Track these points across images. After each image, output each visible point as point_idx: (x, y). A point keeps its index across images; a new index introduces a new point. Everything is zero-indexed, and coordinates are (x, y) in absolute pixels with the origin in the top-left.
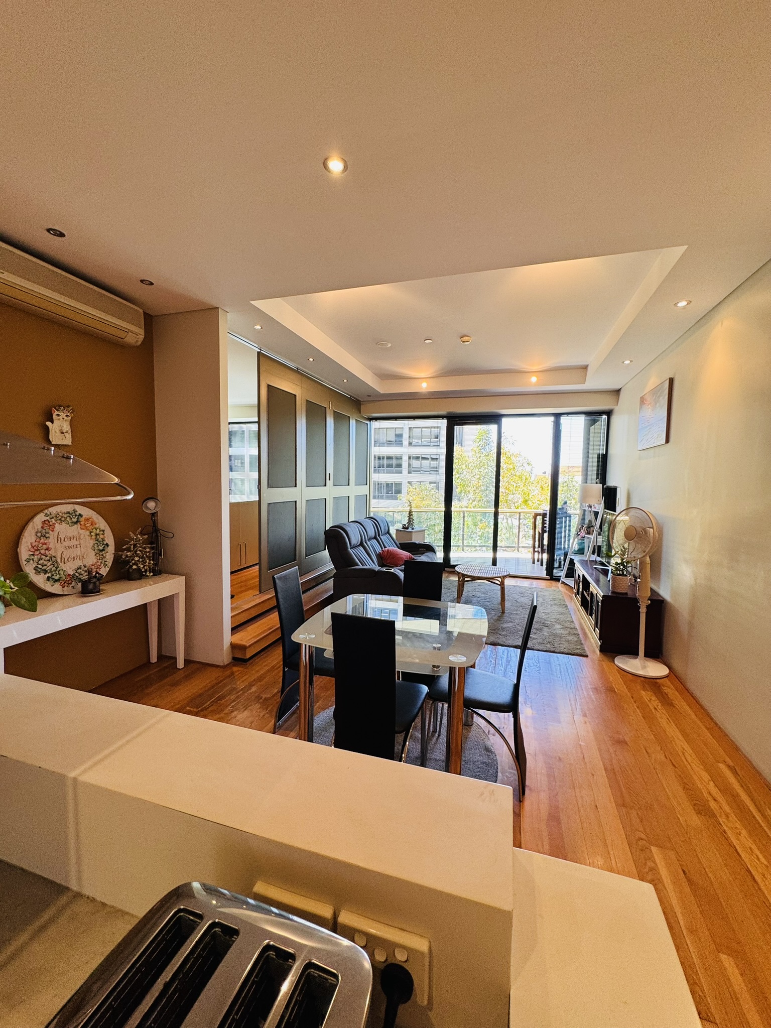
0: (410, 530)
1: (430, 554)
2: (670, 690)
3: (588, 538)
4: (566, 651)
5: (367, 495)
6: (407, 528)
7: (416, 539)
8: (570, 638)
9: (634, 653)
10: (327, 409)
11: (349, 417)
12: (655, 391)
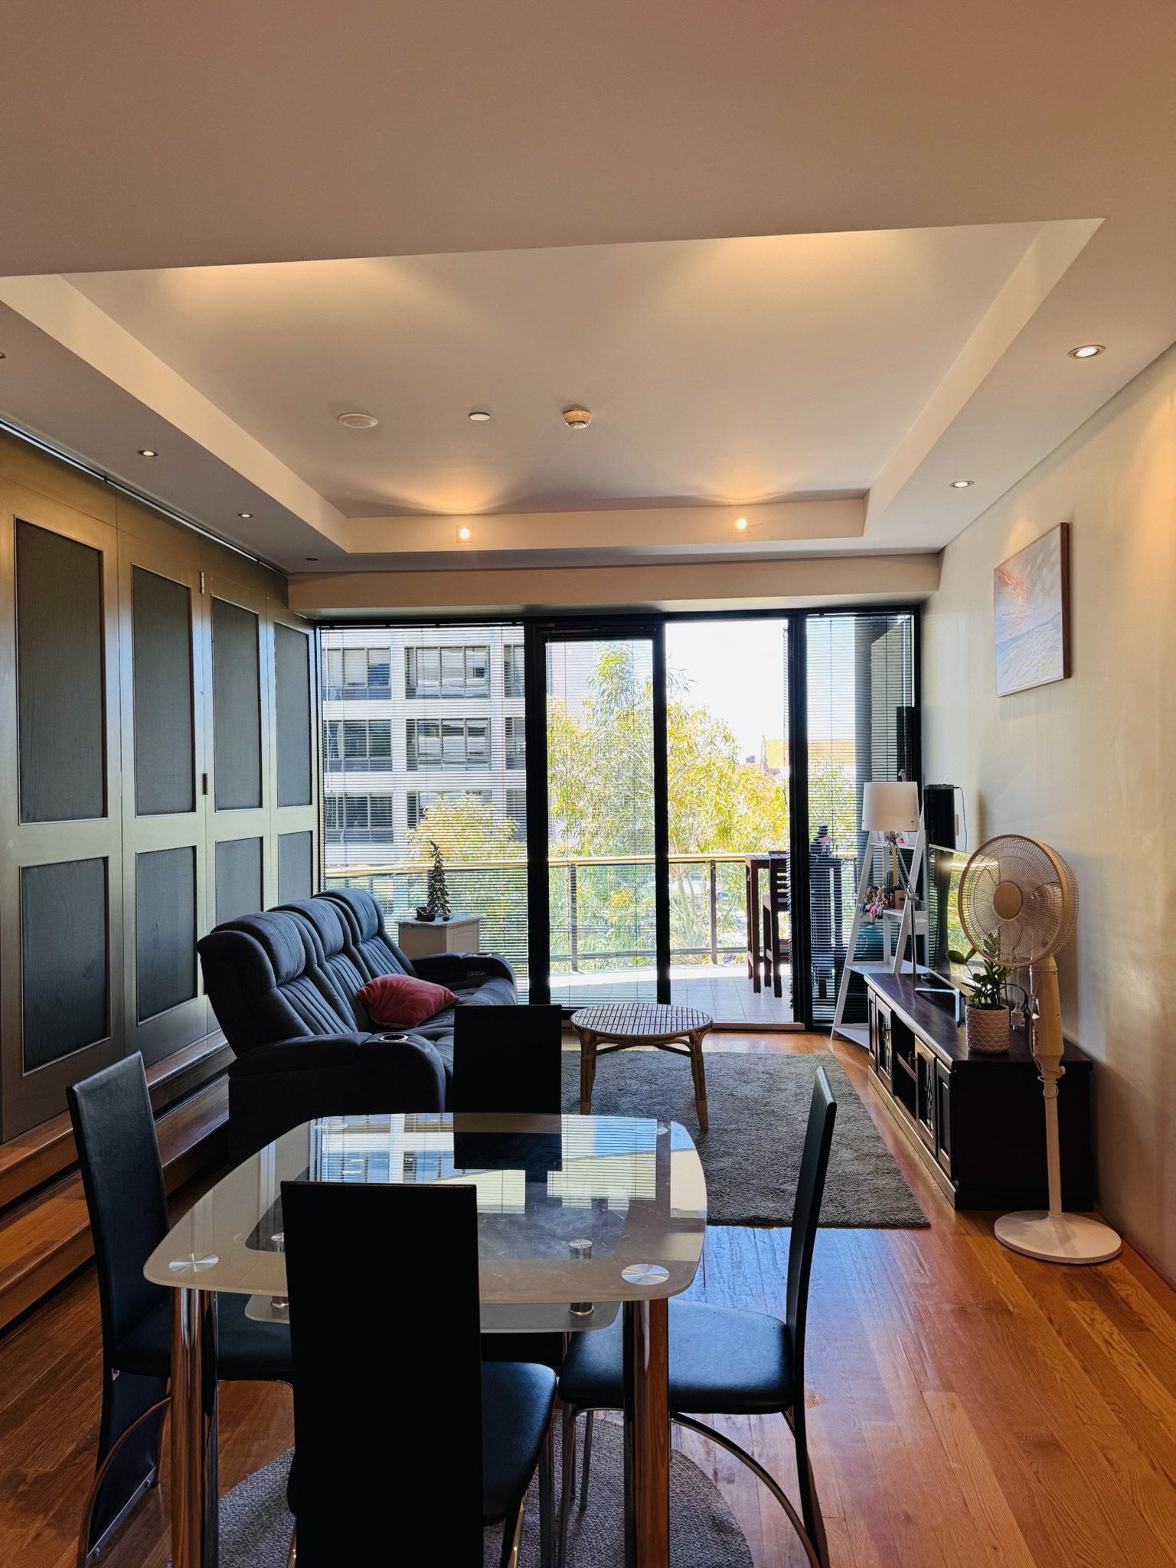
0: (438, 921)
1: (498, 985)
2: (1132, 1290)
3: (890, 917)
4: (875, 1218)
5: (311, 832)
6: (432, 919)
7: (457, 947)
8: (881, 1182)
9: (1035, 1204)
10: (192, 590)
11: (256, 615)
12: (1030, 554)
